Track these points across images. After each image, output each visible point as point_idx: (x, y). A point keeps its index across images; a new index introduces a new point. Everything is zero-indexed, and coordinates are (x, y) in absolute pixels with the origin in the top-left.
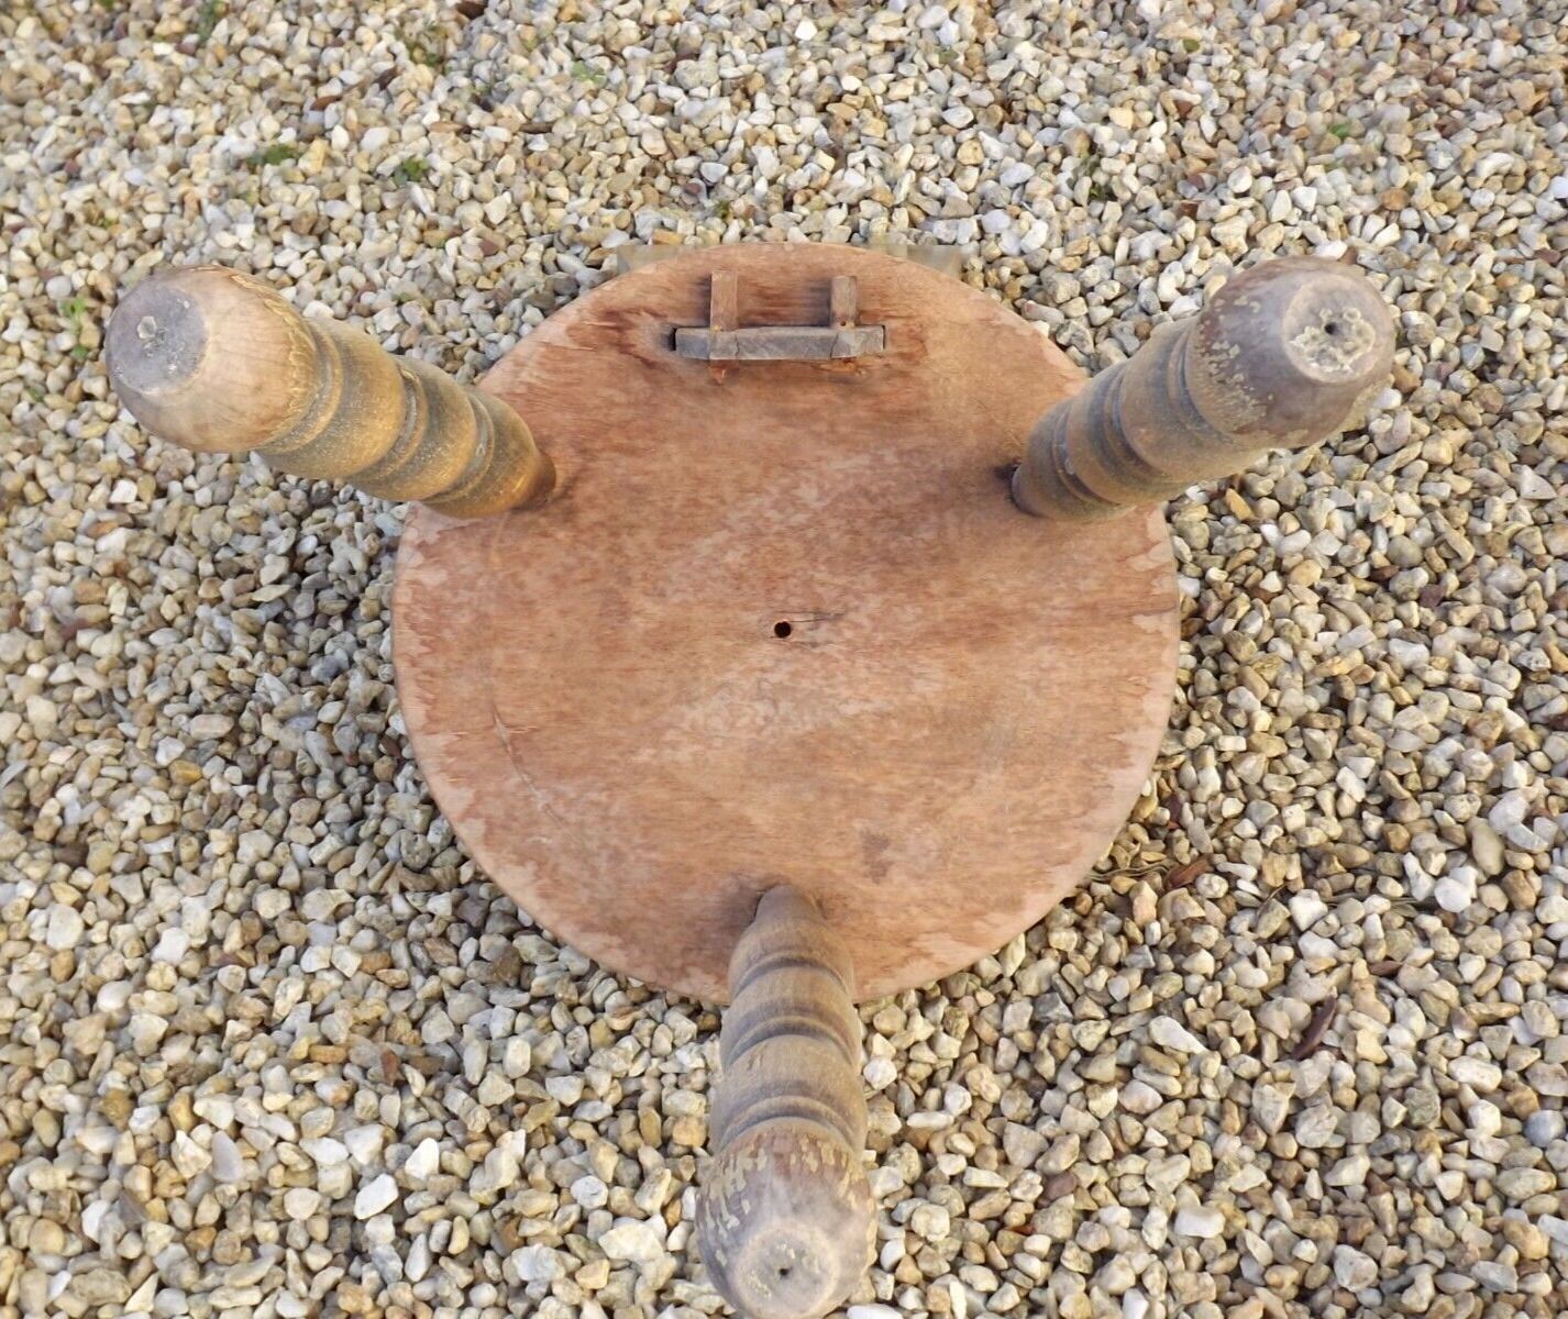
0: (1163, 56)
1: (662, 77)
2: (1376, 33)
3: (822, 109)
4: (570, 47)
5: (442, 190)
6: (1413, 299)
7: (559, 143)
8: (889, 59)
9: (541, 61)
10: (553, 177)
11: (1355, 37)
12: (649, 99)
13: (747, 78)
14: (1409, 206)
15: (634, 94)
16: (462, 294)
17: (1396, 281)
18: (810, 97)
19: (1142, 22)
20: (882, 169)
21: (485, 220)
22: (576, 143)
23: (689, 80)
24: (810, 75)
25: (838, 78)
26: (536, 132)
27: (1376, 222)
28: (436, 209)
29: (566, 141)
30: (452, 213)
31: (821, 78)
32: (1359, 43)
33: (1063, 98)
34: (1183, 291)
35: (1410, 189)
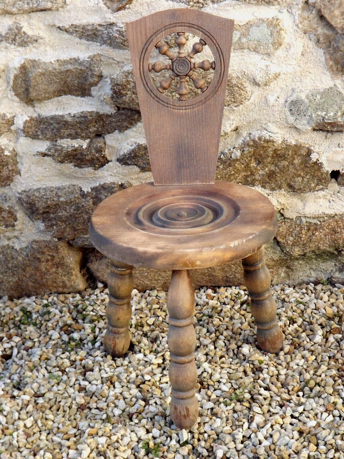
0: (252, 366)
1: (81, 378)
2: (320, 356)
3: (138, 386)
4: (46, 368)
5: (9, 417)
6: (339, 436)
7: (47, 400)
8: (160, 370)
9: (37, 374)
10: (48, 411)
11: (314, 357)
12: (77, 386)
13: (112, 377)
14: (335, 409)
15: (72, 384)
16: (21, 450)
17: (333, 432)
18: (134, 382)
19: (244, 355)
20: (161, 405)
21: (25, 426)
22: (54, 400)
23: (91, 378)
24: (133, 375)
25: (143, 376)
26: (39, 397)
27: (325, 415)
28: (7, 423)
29: (50, 400)
30: (13, 424)
31: (137, 376)
32: (316, 359)
33: (221, 380)
34: (266, 438)
35: (335, 404)
